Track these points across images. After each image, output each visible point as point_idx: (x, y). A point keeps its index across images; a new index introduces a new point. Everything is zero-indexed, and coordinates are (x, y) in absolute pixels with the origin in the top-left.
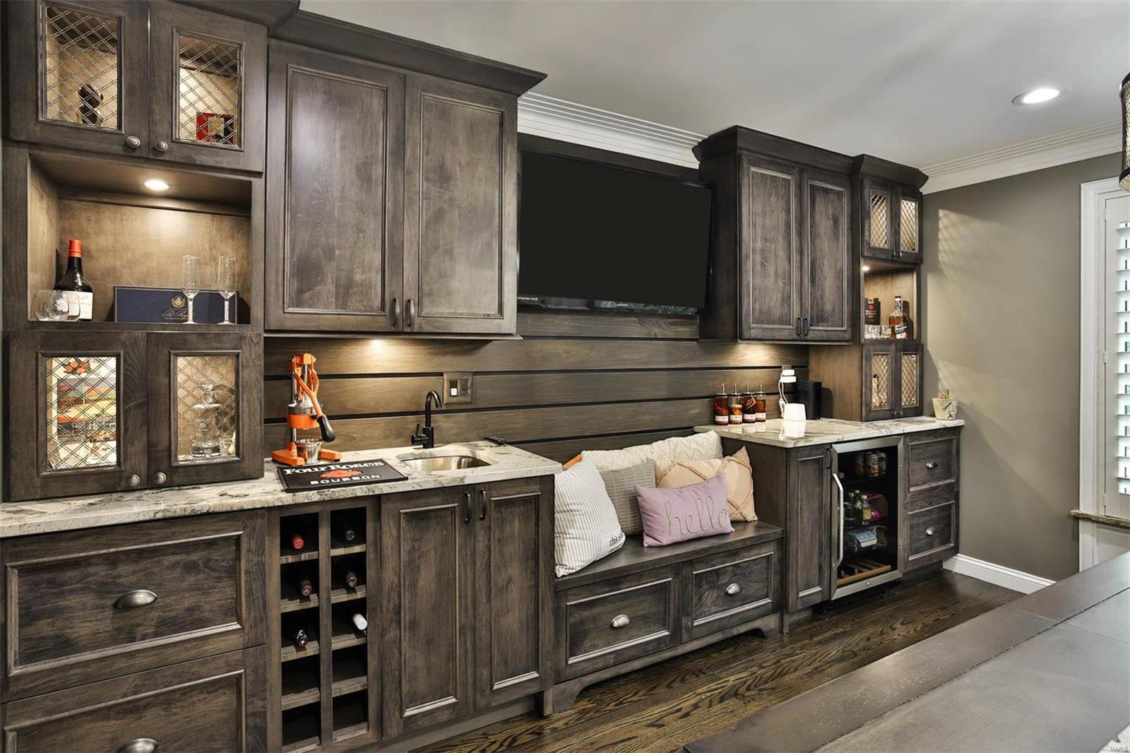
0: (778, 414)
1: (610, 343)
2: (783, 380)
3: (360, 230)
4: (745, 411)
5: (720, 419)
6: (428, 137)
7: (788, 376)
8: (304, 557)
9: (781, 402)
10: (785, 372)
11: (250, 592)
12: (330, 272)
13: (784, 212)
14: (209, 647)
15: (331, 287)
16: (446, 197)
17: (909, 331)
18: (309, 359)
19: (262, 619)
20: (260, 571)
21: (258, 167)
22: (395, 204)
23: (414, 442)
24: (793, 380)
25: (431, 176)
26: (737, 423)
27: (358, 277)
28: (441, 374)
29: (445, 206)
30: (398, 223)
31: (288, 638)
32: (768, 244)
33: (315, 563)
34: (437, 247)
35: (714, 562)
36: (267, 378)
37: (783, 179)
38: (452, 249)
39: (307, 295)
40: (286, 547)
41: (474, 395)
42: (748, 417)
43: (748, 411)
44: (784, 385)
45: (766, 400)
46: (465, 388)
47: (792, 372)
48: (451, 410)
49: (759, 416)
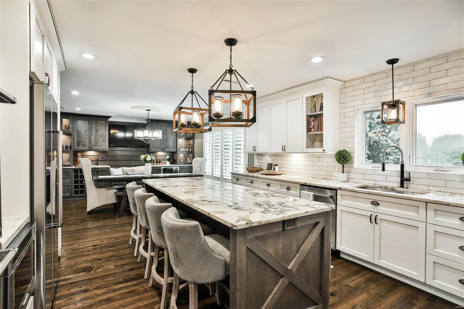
0: (166, 163)
3: (85, 138)
4: (157, 162)
6: (95, 126)
7: (168, 157)
8: (77, 174)
9: (166, 161)
11: (71, 177)
12: (81, 143)
14: (66, 182)
15: (82, 145)
16: (97, 133)
17: (192, 149)
18: (80, 153)
19: (72, 180)
20: (72, 175)
21: (72, 132)
22: (90, 135)
23: (96, 165)
24: (169, 158)
25: (95, 131)
27: (85, 144)
28: (100, 156)
30: (90, 137)
31: (75, 183)
33: (78, 175)
34: (96, 140)
36: (74, 156)
38: (98, 140)
39: (79, 146)
40: (75, 173)
41: (105, 159)
42: (157, 164)
43: (158, 163)
44: (167, 159)
45: (162, 161)
46: (104, 158)
47: (168, 156)
48: (101, 161)
49: (160, 164)
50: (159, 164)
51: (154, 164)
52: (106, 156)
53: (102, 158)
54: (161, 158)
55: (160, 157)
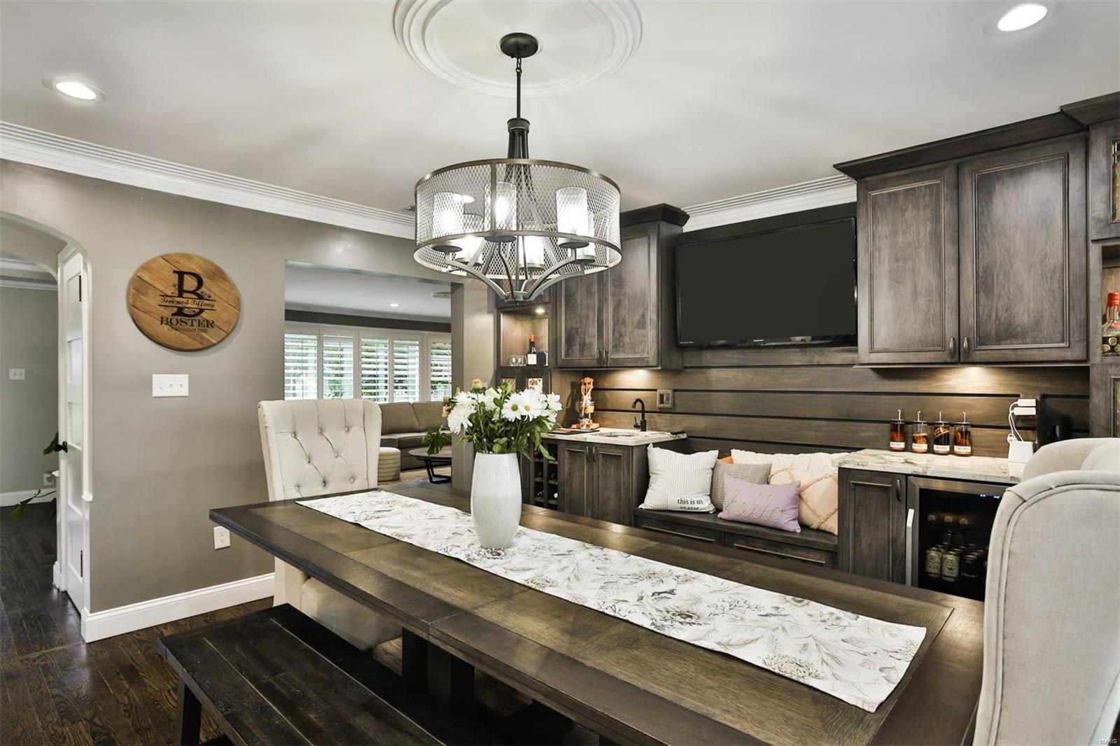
1: (773, 370)
2: (1018, 412)
3: (587, 318)
4: (933, 440)
5: (894, 445)
7: (1026, 407)
9: (1011, 438)
10: (1020, 402)
12: (578, 340)
13: (928, 223)
15: (578, 347)
16: (622, 293)
18: (588, 380)
23: (636, 426)
24: (1033, 412)
25: (616, 283)
26: (916, 452)
27: (587, 341)
28: (656, 390)
29: (622, 298)
32: (901, 263)
34: (618, 321)
35: (755, 544)
37: (926, 186)
38: (625, 321)
39: (570, 351)
41: (674, 404)
42: (936, 448)
43: (938, 441)
44: (1017, 418)
45: (974, 431)
46: (668, 399)
47: (1033, 402)
48: (662, 411)
49: (957, 449)
50: (952, 452)
51: (915, 446)
52: (675, 390)
53: (662, 402)
54: (968, 411)
55: (964, 407)
